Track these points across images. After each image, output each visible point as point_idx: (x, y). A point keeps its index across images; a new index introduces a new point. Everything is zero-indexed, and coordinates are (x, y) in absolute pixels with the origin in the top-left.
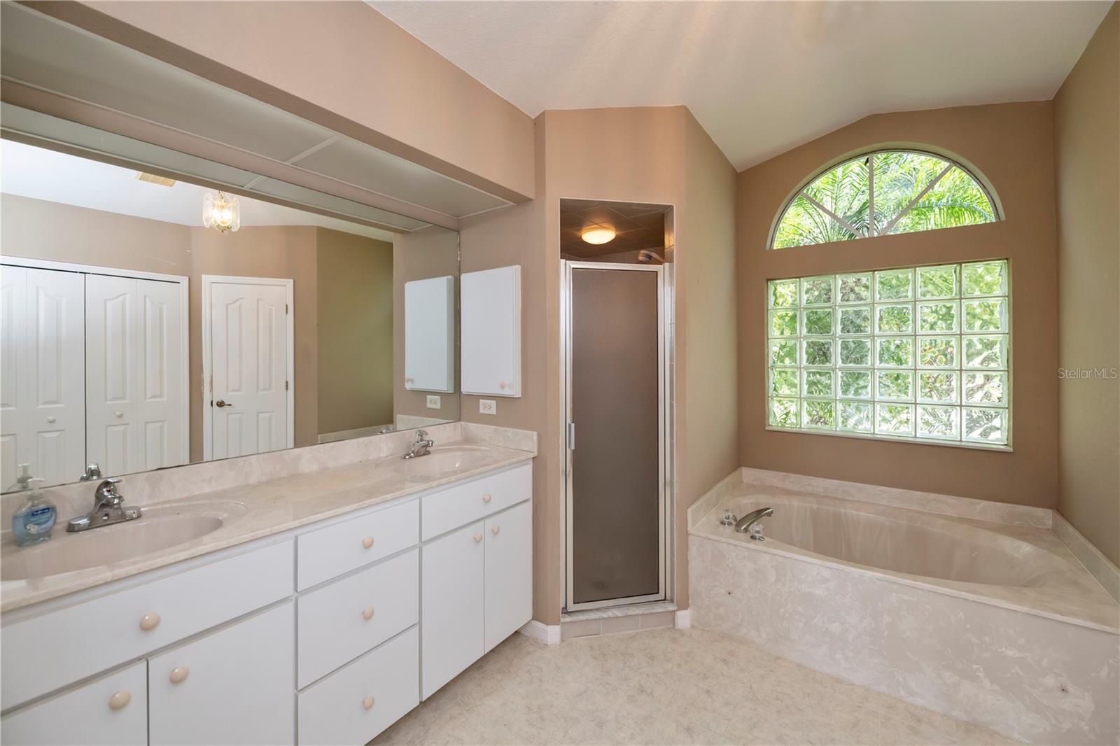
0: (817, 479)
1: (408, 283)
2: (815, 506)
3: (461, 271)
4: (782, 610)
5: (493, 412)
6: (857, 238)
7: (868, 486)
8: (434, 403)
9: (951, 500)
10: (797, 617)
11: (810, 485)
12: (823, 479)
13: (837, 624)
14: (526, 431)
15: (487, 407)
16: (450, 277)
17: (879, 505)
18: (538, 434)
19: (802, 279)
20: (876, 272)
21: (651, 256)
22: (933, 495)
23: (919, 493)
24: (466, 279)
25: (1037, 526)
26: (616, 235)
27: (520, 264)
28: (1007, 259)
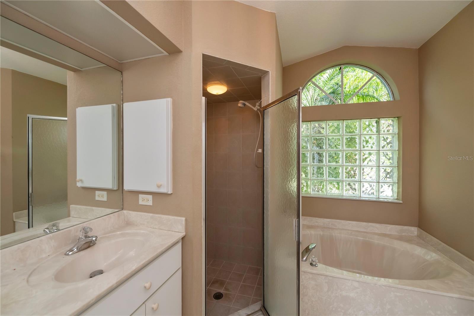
0: (320, 219)
1: (79, 108)
2: (322, 233)
3: (124, 101)
4: (331, 307)
5: (150, 203)
6: (336, 104)
7: (343, 221)
8: (101, 196)
9: (378, 225)
10: (339, 310)
11: (317, 222)
12: (323, 219)
13: (362, 311)
14: (176, 218)
15: (146, 201)
16: (115, 105)
17: (348, 230)
18: (186, 220)
19: (311, 122)
20: (344, 121)
21: (245, 104)
22: (370, 224)
23: (364, 223)
24: (127, 107)
25: (411, 235)
26: (227, 90)
27: (171, 97)
28: (398, 117)
